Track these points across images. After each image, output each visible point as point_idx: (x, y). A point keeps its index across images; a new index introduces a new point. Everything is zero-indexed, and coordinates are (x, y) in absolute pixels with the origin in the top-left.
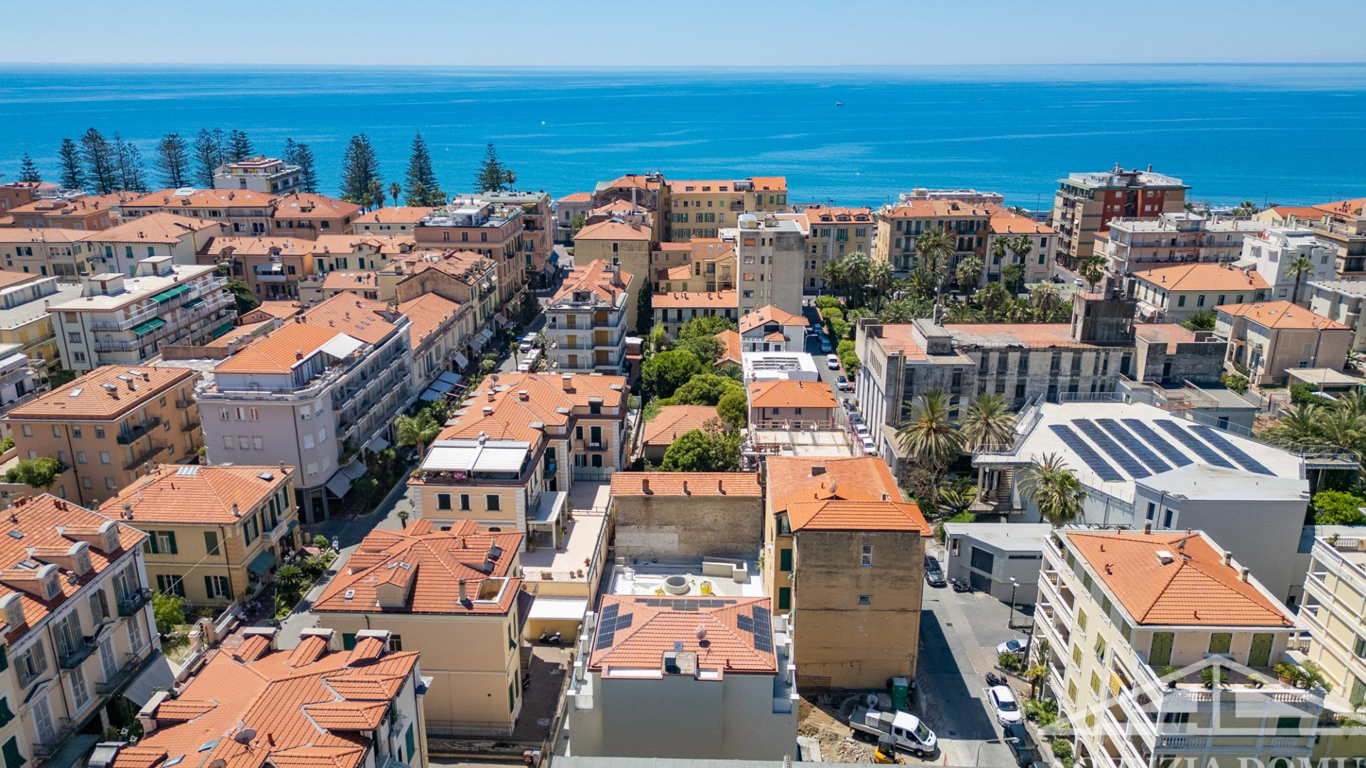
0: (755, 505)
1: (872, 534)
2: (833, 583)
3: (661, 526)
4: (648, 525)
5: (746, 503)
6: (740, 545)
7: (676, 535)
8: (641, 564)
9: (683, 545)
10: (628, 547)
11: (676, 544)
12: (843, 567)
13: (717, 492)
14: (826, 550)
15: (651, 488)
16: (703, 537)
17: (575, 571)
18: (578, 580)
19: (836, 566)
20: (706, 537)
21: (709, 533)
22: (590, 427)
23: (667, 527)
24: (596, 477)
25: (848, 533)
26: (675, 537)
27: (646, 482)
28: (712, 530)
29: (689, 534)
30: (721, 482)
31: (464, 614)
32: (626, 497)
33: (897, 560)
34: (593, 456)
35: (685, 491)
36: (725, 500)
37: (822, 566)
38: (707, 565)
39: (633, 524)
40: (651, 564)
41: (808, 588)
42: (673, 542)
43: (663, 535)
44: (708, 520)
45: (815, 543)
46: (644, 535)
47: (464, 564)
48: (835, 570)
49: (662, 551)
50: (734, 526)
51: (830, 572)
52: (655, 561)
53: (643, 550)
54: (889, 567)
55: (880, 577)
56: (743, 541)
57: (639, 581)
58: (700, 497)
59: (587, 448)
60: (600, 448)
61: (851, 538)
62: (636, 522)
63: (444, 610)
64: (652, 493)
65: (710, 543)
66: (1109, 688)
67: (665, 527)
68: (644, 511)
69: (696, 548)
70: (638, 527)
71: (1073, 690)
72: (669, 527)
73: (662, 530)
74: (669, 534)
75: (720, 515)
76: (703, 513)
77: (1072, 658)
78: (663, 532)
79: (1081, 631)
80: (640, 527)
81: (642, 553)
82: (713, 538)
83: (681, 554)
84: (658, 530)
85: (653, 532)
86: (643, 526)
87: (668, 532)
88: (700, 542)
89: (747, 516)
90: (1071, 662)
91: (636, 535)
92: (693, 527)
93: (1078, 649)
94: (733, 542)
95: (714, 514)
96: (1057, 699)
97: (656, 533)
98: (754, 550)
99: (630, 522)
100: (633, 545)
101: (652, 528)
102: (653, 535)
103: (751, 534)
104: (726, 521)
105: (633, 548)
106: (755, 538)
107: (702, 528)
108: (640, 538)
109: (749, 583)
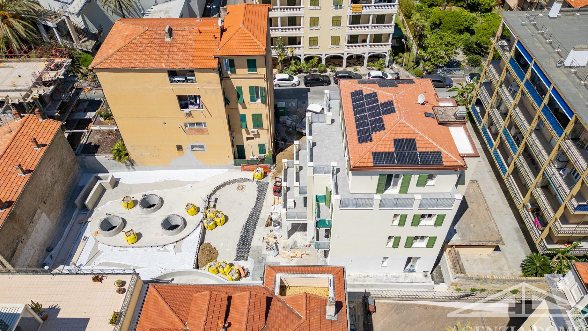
0: (60, 135)
3: (32, 221)
4: (26, 232)
5: (56, 139)
6: (72, 174)
7: (44, 214)
9: (51, 216)
11: (48, 220)
13: (40, 152)
15: (3, 200)
16: (56, 194)
20: (57, 192)
21: (56, 187)
26: (44, 216)
28: (56, 182)
29: (48, 203)
30: (35, 140)
35: (24, 172)
36: (50, 149)
38: (88, 202)
39: (17, 244)
40: (53, 253)
42: (46, 221)
43: (38, 226)
46: (29, 242)
49: (46, 237)
50: (62, 164)
52: (49, 250)
53: (37, 253)
56: (71, 169)
57: (83, 261)
62: (18, 240)
64: (11, 203)
65: (61, 193)
66: (352, 14)
67: (34, 218)
68: (15, 225)
69: (58, 207)
70: (22, 242)
71: (314, 41)
72: (36, 215)
73: (34, 222)
74: (40, 220)
75: (52, 166)
76: (44, 177)
77: (309, 26)
78: (37, 223)
79: (314, 8)
80: (22, 240)
81: (38, 256)
82: (60, 187)
83: (55, 224)
84: (33, 227)
85: (32, 233)
86: (23, 237)
87: (39, 218)
88: (57, 201)
89: (62, 148)
90: (308, 29)
91: (26, 250)
92: (47, 195)
93: (314, 18)
94: (68, 176)
95: (49, 169)
96: (298, 56)
97: (33, 229)
98: (79, 169)
99: (15, 246)
100: (29, 259)
101: (29, 230)
102: (33, 234)
103: (71, 158)
104: (57, 166)
105: (31, 261)
106: (74, 159)
107: (51, 188)
108: (29, 248)
109: (119, 179)
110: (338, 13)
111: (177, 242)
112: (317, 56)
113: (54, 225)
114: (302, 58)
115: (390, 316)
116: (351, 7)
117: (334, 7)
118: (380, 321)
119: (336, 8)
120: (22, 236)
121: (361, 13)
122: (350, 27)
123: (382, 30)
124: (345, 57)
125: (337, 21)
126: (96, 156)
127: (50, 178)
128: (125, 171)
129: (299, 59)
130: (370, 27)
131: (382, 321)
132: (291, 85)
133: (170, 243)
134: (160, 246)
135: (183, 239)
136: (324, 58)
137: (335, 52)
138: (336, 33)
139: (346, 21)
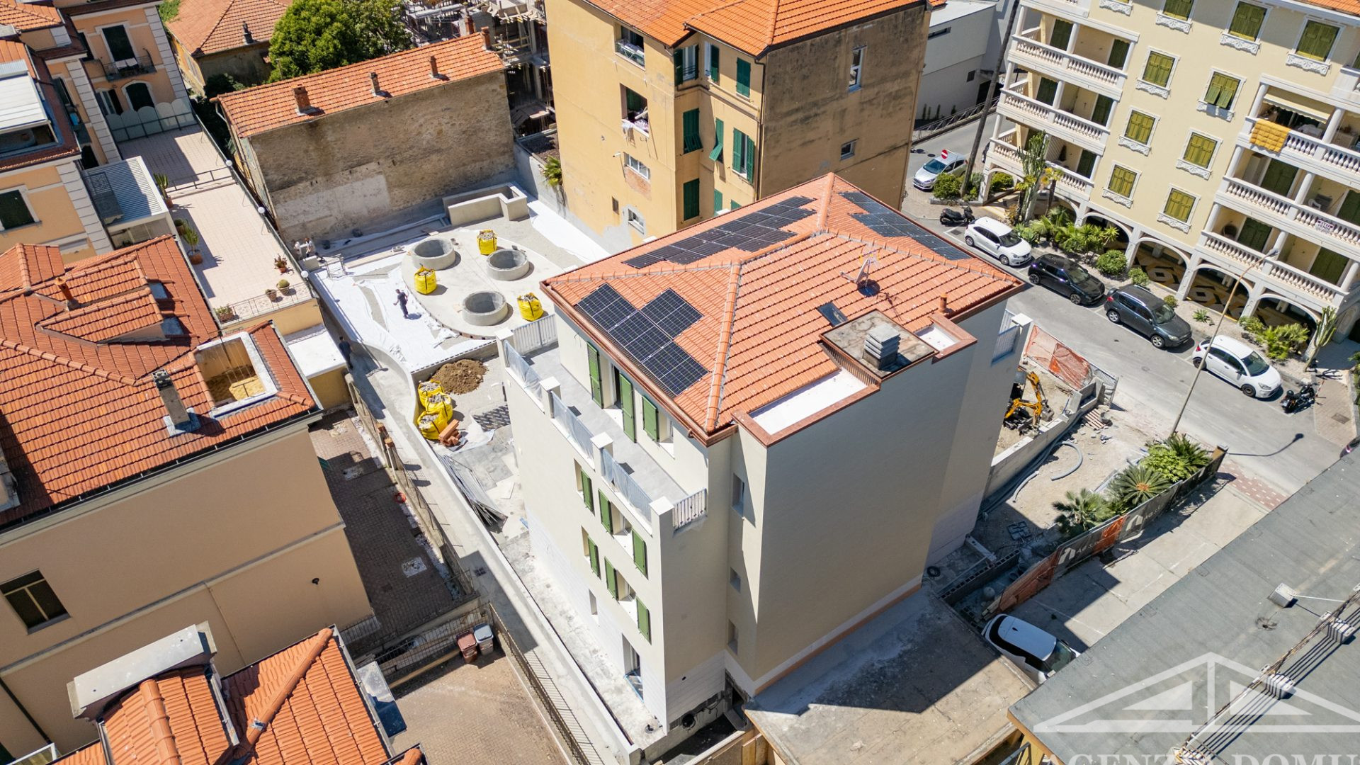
0: (495, 86)
1: (868, 26)
2: (811, 135)
3: (351, 169)
4: (328, 175)
5: (482, 88)
6: (485, 164)
7: (382, 178)
8: (339, 244)
9: (397, 192)
10: (304, 225)
11: (385, 194)
12: (825, 101)
13: (431, 81)
14: (805, 77)
15: (314, 103)
16: (427, 167)
17: (273, 287)
18: (287, 301)
19: (815, 104)
20: (432, 166)
21: (434, 157)
22: (99, 30)
23: (363, 168)
24: (156, 127)
25: (835, 34)
26: (381, 181)
27: (301, 94)
28: (439, 151)
29: (401, 169)
30: (433, 60)
31: (208, 451)
32: (272, 133)
33: (893, 64)
34: (129, 89)
35: (378, 92)
36: (451, 90)
37: (797, 110)
38: (456, 209)
39: (301, 180)
40: (355, 240)
41: (777, 157)
42: (379, 190)
43: (358, 185)
44: (428, 135)
45: (789, 68)
46: (326, 194)
47: (111, 342)
48: (815, 110)
49: (365, 212)
50: (470, 133)
51: (807, 118)
52: (357, 233)
53: (332, 221)
54: (883, 80)
55: (870, 102)
56: (489, 155)
57: (359, 271)
58: (406, 96)
59: (111, 76)
60: (137, 70)
61: (839, 41)
62: (306, 176)
63: (144, 466)
64: (319, 112)
65: (439, 175)
66: (1248, 146)
67: (358, 169)
68: (314, 150)
69: (419, 190)
70: (311, 183)
71: (1123, 180)
72: (365, 167)
73: (355, 175)
74: (368, 180)
75: (446, 121)
76: (417, 125)
77: (1123, 135)
78: (357, 179)
79: (1152, 87)
80: (314, 182)
81: (332, 227)
82: (442, 164)
83: (397, 208)
84: (348, 179)
85: (340, 185)
86: (319, 179)
87: (366, 176)
88: (423, 178)
89: (487, 111)
90: (1119, 142)
91: (311, 199)
92: (406, 155)
93: (1144, 116)
94: (475, 161)
95: (436, 122)
96: (1073, 205)
97: (346, 183)
98: (507, 166)
99: (295, 178)
100: (311, 218)
101: (337, 177)
102: (341, 188)
103: (499, 139)
104: (457, 128)
105: (313, 223)
106: (505, 145)
107: (421, 151)
108: (321, 201)
109: (535, 214)
110: (1211, 127)
111: (461, 334)
112: (1118, 227)
113: (394, 209)
114: (1081, 214)
115: (485, 698)
116: (1254, 124)
117: (1205, 107)
118: (462, 684)
119: (1210, 112)
120: (317, 176)
121: (1278, 154)
122: (1233, 185)
123: (1328, 236)
124: (1192, 266)
125: (1201, 149)
126: (531, 157)
127: (429, 136)
128: (552, 208)
129: (1072, 215)
130: (1293, 211)
131: (463, 689)
132: (998, 255)
133: (452, 327)
134: (440, 322)
135: (472, 337)
136: (1134, 239)
137: (1169, 237)
138: (1188, 185)
139: (1225, 161)
